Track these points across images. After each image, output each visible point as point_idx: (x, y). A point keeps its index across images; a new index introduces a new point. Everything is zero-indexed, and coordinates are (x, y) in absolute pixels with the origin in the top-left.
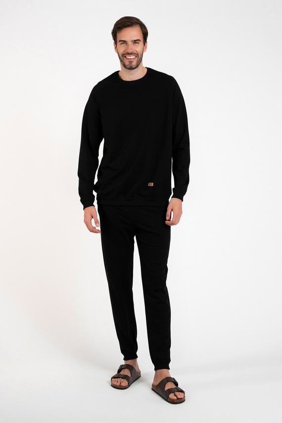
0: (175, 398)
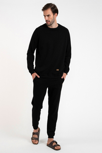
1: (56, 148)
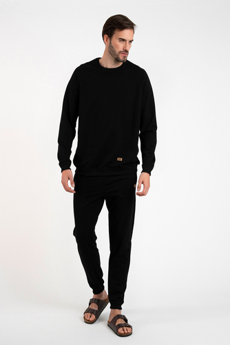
0: (123, 332)
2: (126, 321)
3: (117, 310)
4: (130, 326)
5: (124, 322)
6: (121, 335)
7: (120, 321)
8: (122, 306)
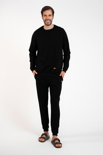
1: (57, 145)
2: (59, 141)
3: (56, 136)
4: (61, 144)
5: (58, 142)
6: (57, 147)
7: (57, 141)
8: (58, 134)
